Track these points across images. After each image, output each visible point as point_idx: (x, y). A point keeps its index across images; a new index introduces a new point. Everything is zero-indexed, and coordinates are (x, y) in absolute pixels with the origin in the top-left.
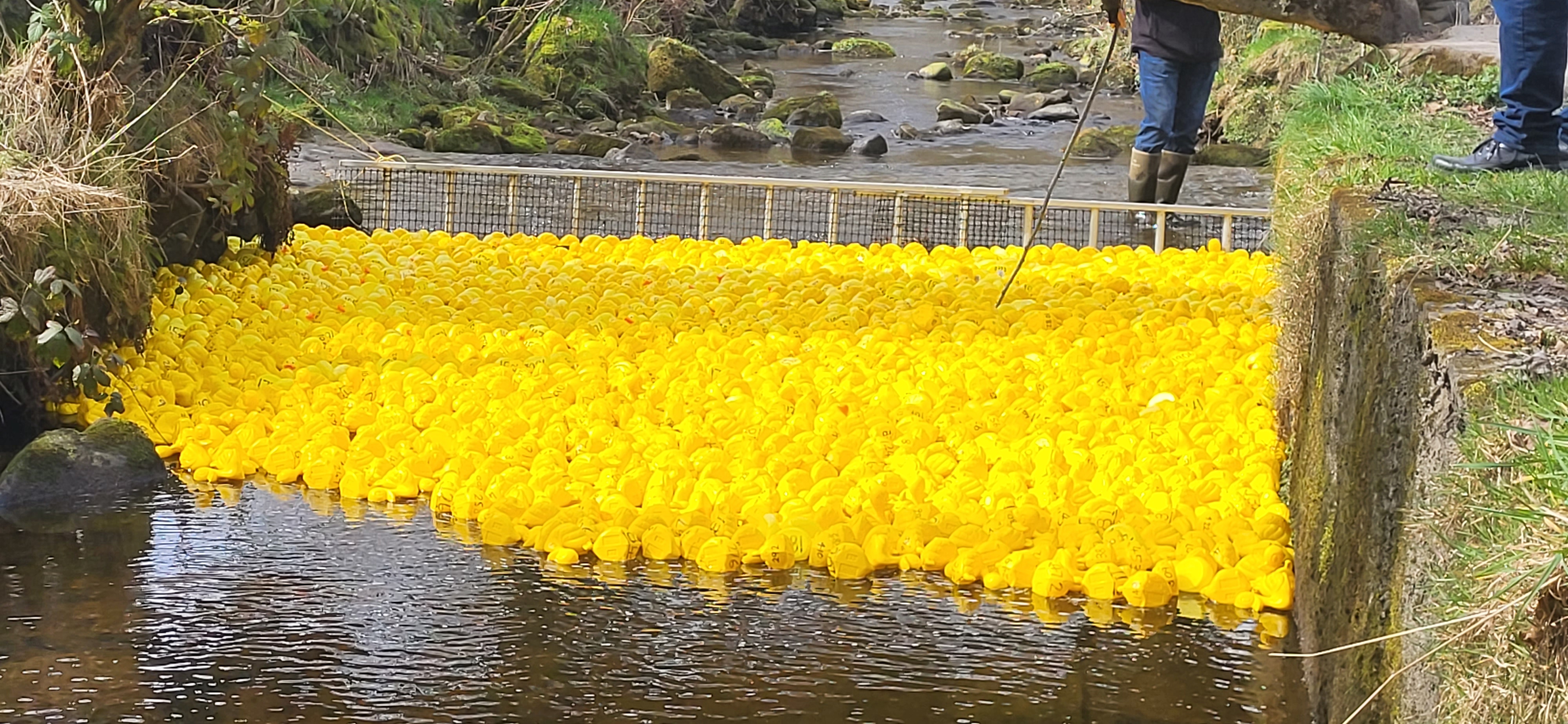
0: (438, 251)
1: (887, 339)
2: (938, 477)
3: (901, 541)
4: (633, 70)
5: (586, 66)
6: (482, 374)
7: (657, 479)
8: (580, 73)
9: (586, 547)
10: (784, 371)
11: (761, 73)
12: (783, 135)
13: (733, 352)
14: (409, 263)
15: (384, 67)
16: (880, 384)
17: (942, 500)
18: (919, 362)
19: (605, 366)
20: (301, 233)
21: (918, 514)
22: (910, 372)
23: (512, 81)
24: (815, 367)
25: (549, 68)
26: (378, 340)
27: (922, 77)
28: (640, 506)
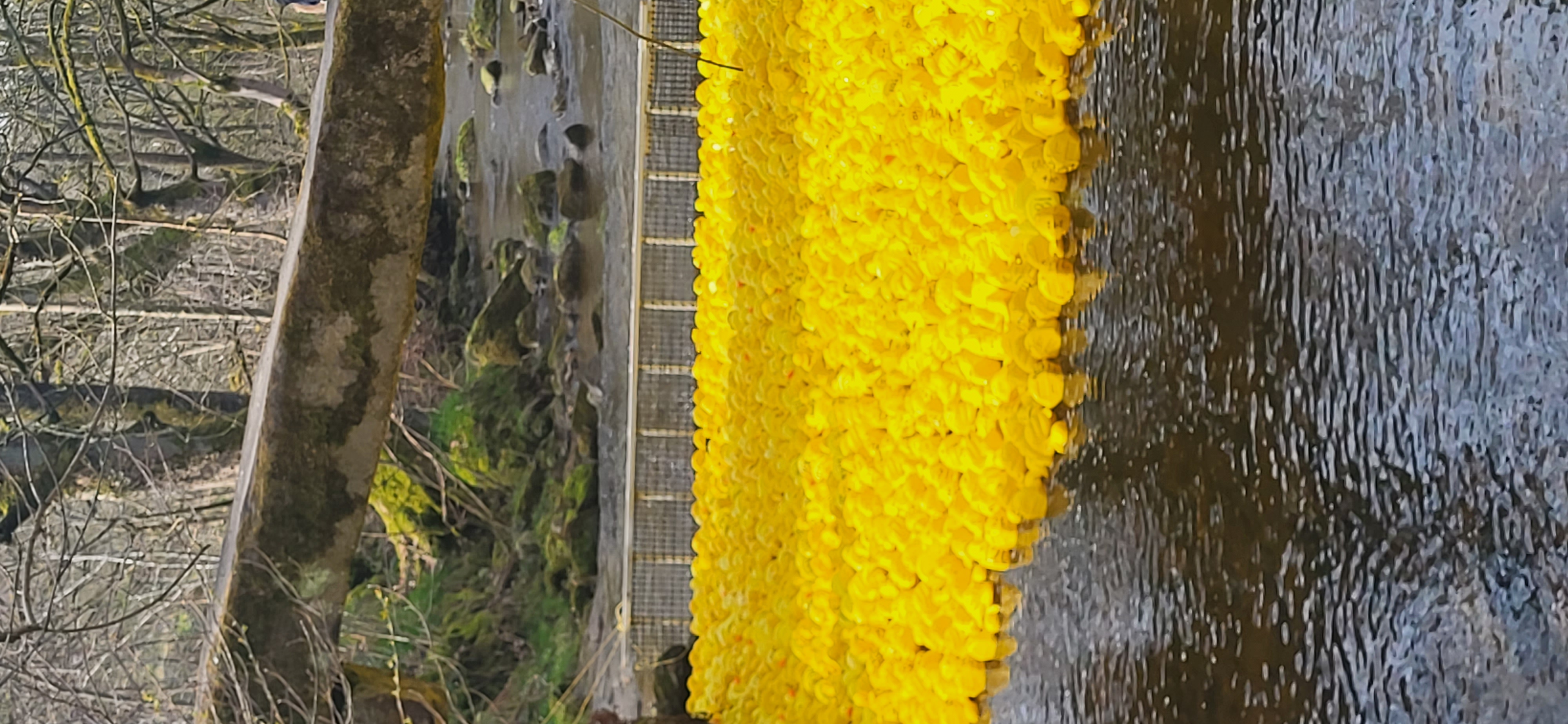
0: (714, 569)
1: (809, 116)
2: (964, 63)
3: (1038, 99)
4: (502, 380)
5: (499, 427)
6: (855, 521)
7: (972, 344)
8: (506, 432)
9: (1049, 414)
10: (846, 220)
11: (497, 252)
12: (565, 229)
13: (824, 272)
14: (730, 597)
15: (507, 627)
16: (859, 123)
17: (991, 60)
18: (834, 85)
19: (842, 399)
20: (697, 705)
21: (1009, 84)
22: (845, 94)
23: (517, 499)
24: (839, 189)
25: (502, 463)
26: (819, 627)
27: (496, 91)
28: (1001, 362)
